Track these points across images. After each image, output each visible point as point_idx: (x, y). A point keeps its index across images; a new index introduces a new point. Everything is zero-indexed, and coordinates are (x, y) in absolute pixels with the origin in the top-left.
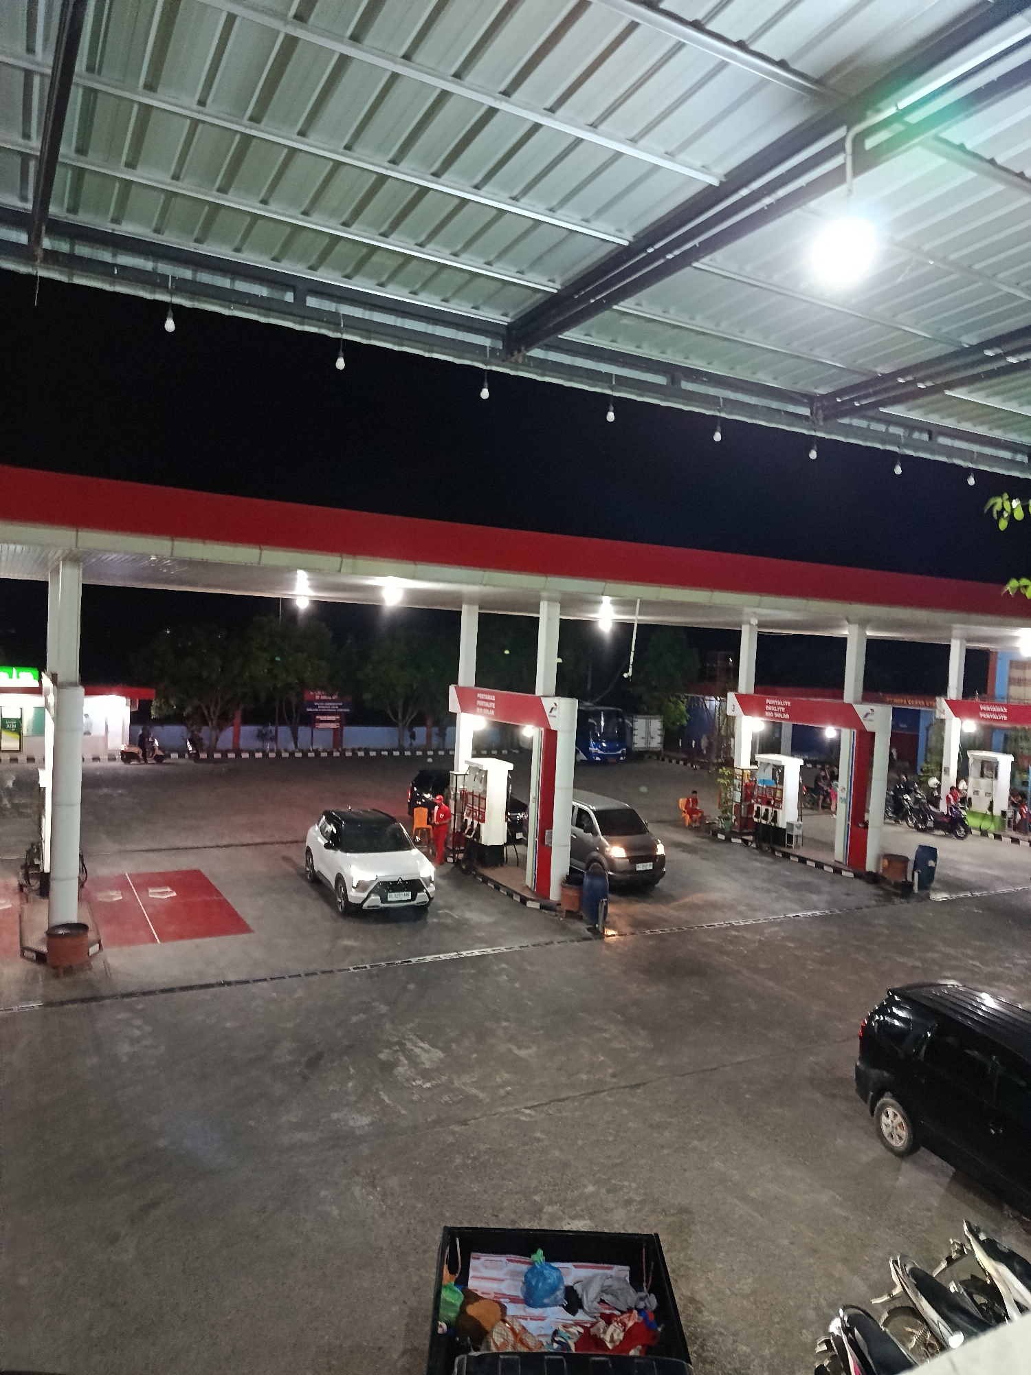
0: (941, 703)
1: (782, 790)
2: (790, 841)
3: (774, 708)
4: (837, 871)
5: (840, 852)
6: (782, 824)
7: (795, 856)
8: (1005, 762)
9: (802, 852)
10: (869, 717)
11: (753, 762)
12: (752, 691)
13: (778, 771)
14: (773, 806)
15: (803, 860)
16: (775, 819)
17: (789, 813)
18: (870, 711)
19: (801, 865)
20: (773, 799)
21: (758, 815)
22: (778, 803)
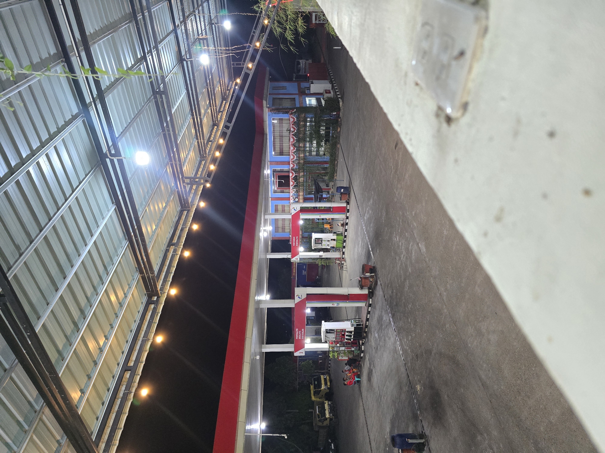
0: (293, 260)
1: (337, 330)
2: (360, 325)
3: (300, 336)
4: (370, 305)
5: (362, 304)
6: (352, 329)
7: (366, 323)
8: (315, 236)
9: (364, 320)
10: (300, 297)
11: (326, 342)
12: (293, 345)
13: (328, 331)
14: (345, 333)
15: (367, 320)
16: (351, 332)
17: (347, 326)
18: (298, 296)
19: (370, 320)
20: (341, 333)
21: (350, 340)
22: (343, 331)
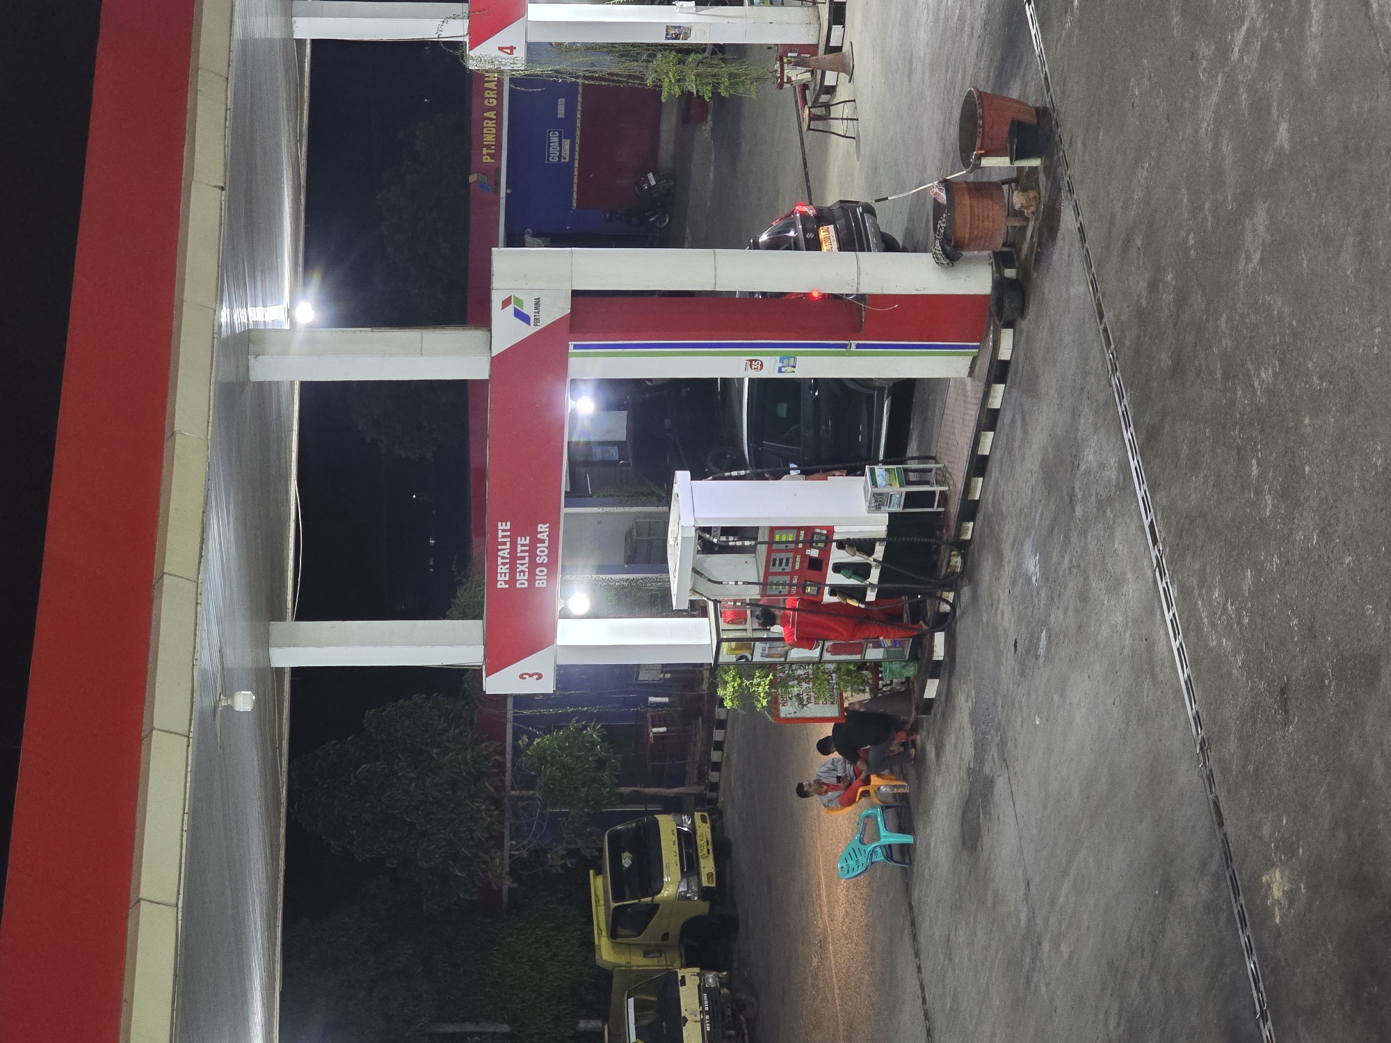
0: (482, 56)
1: (773, 530)
2: (927, 498)
3: (522, 566)
4: (1000, 371)
5: (944, 364)
6: (877, 526)
7: (967, 489)
9: (959, 468)
10: (528, 310)
11: (696, 609)
12: (475, 627)
14: (825, 552)
15: (979, 465)
16: (865, 546)
17: (845, 506)
18: (510, 309)
19: (994, 469)
20: (803, 550)
21: (859, 593)
22: (816, 536)
